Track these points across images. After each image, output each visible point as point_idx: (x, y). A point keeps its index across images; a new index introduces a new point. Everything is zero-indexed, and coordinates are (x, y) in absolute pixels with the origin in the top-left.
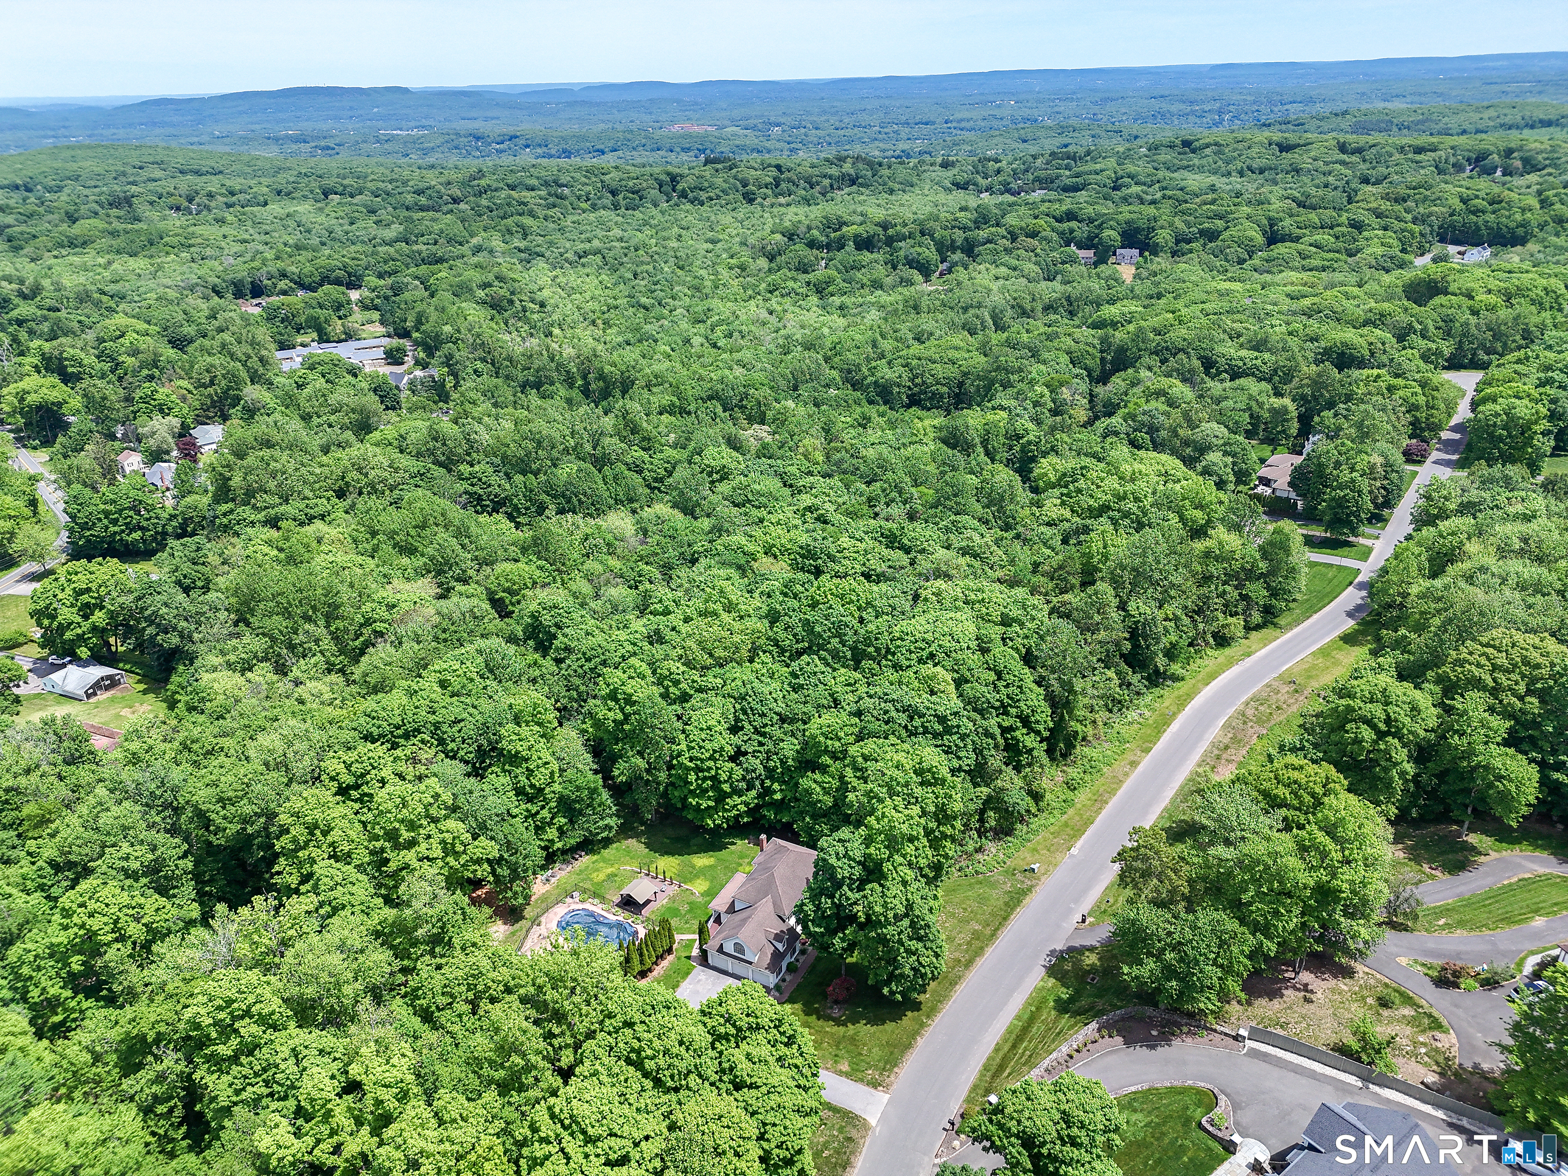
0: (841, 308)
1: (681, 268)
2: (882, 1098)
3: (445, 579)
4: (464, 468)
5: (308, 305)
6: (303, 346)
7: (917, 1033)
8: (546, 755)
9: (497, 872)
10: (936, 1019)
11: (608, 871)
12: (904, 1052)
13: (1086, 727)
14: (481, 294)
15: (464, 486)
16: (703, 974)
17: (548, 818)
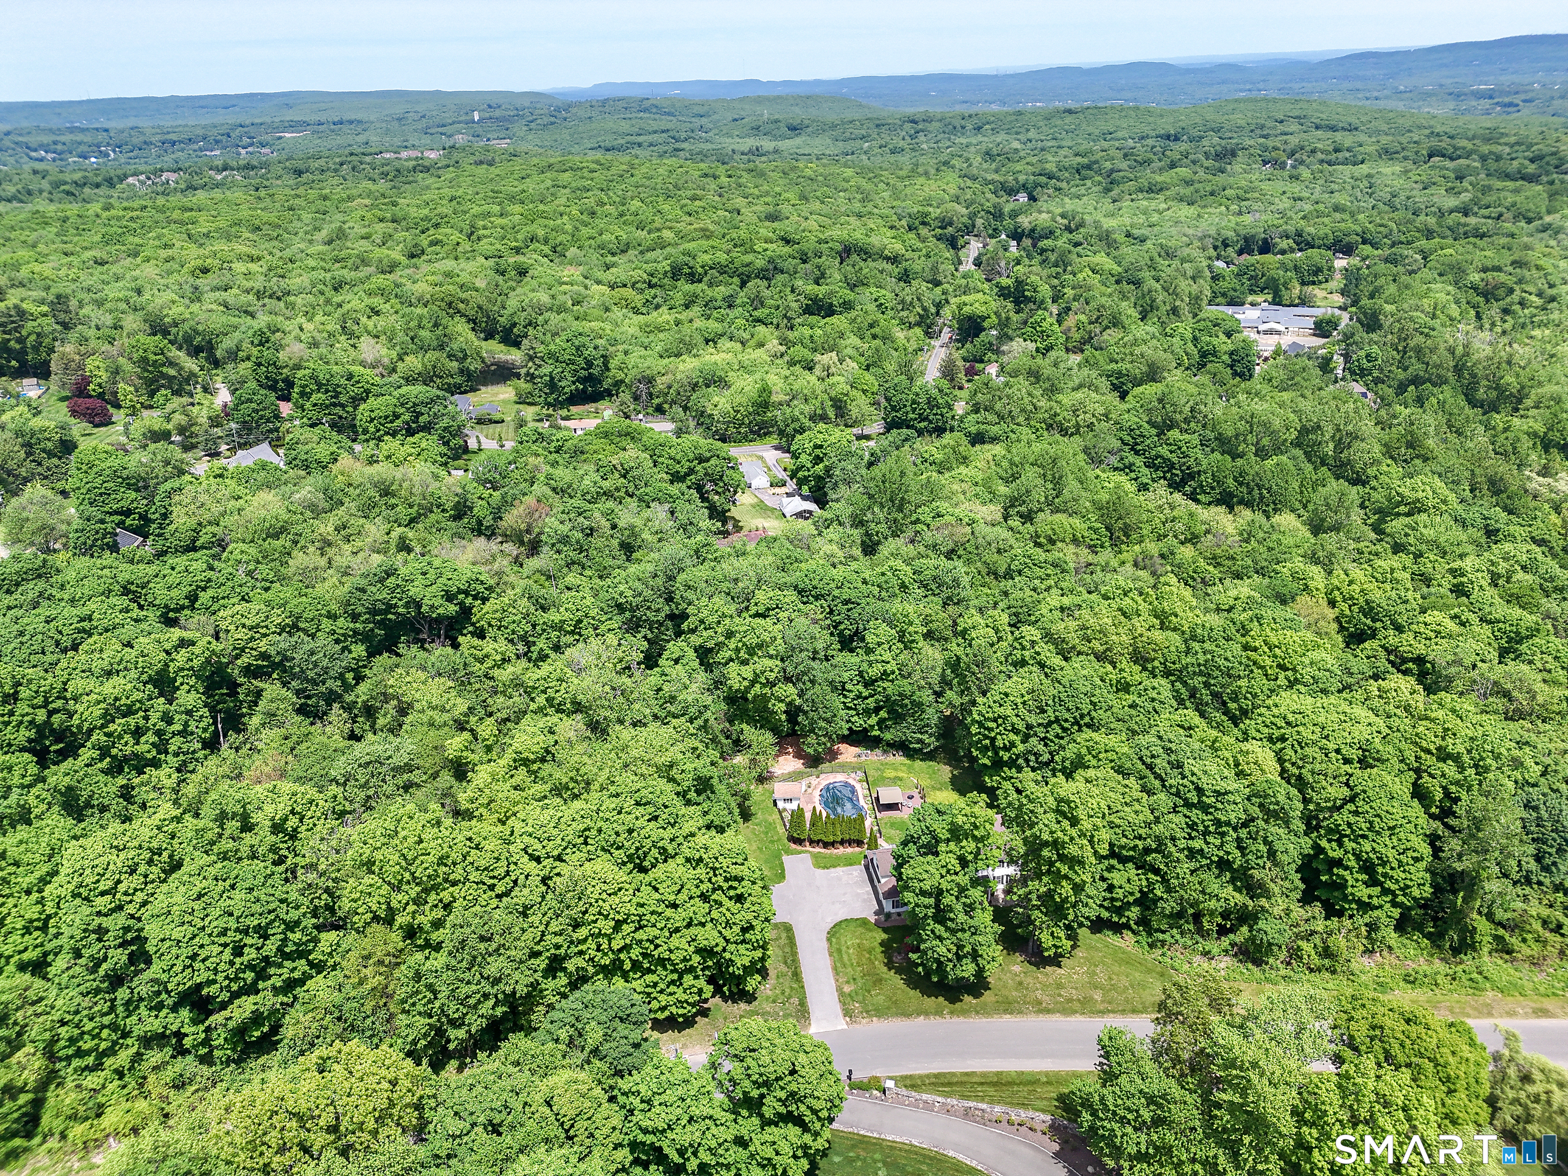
2: (842, 1024)
3: (1012, 512)
4: (1174, 434)
5: (1283, 266)
6: (1253, 304)
7: (927, 1014)
8: (887, 656)
9: (800, 719)
10: (955, 1019)
11: (901, 774)
12: (897, 1015)
13: (1524, 940)
14: (1475, 277)
15: (1164, 451)
16: (858, 872)
17: (872, 706)
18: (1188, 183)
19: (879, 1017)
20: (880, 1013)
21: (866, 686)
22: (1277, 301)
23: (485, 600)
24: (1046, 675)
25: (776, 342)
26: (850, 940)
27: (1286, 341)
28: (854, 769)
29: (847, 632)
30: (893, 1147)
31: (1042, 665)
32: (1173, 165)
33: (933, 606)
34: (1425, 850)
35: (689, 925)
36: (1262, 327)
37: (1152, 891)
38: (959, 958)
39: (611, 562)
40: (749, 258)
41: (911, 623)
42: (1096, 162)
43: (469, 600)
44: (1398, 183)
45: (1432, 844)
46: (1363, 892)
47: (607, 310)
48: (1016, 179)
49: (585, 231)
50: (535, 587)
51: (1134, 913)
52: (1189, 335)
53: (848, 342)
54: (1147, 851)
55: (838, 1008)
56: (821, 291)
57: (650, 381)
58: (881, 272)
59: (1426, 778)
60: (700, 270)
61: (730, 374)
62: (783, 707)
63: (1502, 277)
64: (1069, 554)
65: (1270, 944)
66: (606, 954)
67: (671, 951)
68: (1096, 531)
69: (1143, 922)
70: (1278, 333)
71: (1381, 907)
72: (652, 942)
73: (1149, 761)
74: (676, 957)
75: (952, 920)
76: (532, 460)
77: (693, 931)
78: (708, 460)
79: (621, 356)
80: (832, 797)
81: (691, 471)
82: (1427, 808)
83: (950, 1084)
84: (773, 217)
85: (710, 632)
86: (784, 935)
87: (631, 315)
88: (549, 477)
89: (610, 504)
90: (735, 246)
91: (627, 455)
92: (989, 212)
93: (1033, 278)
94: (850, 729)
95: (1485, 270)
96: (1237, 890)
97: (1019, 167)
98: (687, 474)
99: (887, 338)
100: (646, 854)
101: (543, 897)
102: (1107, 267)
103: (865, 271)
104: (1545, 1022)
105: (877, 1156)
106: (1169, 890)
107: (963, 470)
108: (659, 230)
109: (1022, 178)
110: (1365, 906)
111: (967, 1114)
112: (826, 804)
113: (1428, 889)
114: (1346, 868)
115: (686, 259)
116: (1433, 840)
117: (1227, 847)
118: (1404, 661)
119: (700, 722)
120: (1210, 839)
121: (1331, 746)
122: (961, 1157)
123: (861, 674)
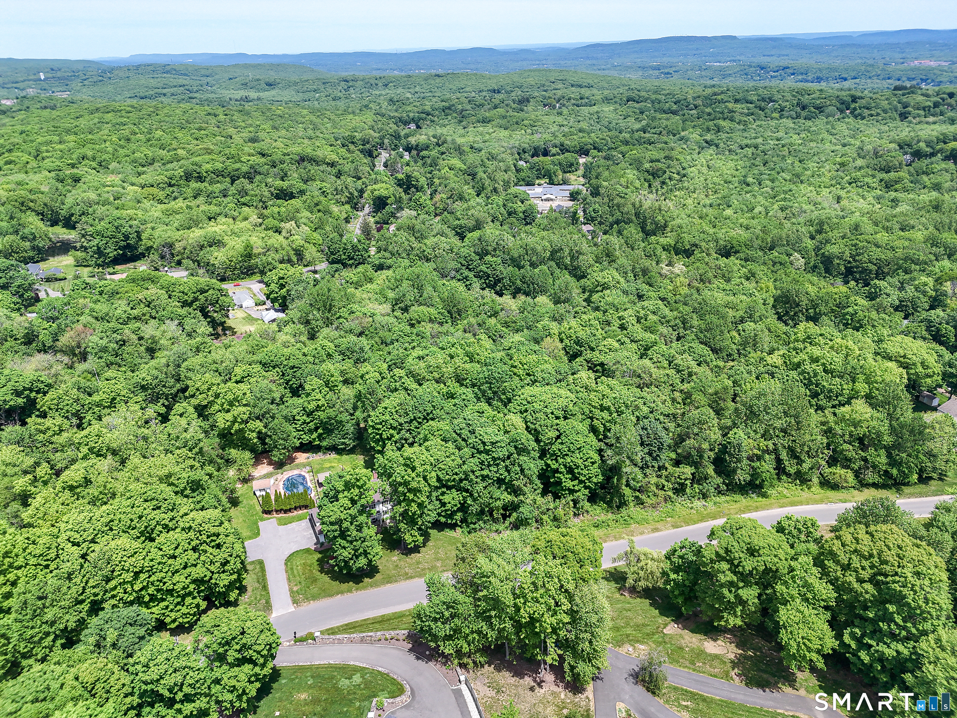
0: (892, 201)
1: (800, 161)
2: (292, 608)
3: (396, 307)
4: (488, 258)
5: (553, 163)
6: (539, 185)
7: (342, 593)
8: (319, 396)
9: (267, 441)
10: (359, 592)
11: (333, 464)
12: (325, 597)
13: (649, 496)
14: (647, 166)
15: (483, 268)
16: (305, 523)
17: (313, 427)
18: (504, 117)
19: (314, 600)
20: (314, 598)
21: (308, 416)
22: (551, 183)
23: (45, 393)
24: (409, 394)
25: (255, 217)
26: (298, 562)
27: (554, 204)
28: (304, 466)
29: (295, 386)
30: (318, 667)
31: (406, 389)
32: (496, 107)
33: (348, 365)
34: (596, 457)
35: (185, 567)
36: (544, 197)
37: (465, 502)
38: (357, 557)
39: (139, 360)
40: (237, 166)
41: (332, 376)
42: (453, 105)
43: (33, 394)
44: (612, 116)
45: (600, 455)
46: (569, 484)
47: (139, 202)
48: (408, 116)
49: (122, 152)
50: (83, 381)
51: (459, 516)
52: (501, 203)
53: (302, 215)
54: (461, 480)
55: (290, 601)
56: (285, 184)
57: (171, 246)
58: (323, 172)
59: (595, 421)
60: (205, 174)
61: (226, 238)
62: (255, 435)
63: (660, 165)
64: (427, 328)
65: (526, 519)
66: (131, 594)
67: (174, 584)
68: (442, 314)
69: (464, 521)
70: (552, 200)
71: (580, 490)
72: (161, 581)
73: (458, 432)
74: (178, 587)
75: (349, 536)
76: (81, 301)
77: (188, 570)
78: (207, 291)
79: (149, 231)
80: (291, 484)
81: (196, 299)
82: (597, 436)
83: (354, 627)
84: (254, 140)
85: (204, 396)
86: (258, 567)
87: (156, 204)
88: (92, 310)
89: (138, 324)
90: (228, 158)
91: (149, 292)
92: (391, 135)
93: (416, 173)
94: (301, 443)
95: (652, 161)
96: (509, 494)
97: (409, 109)
98: (193, 302)
99: (327, 212)
100: (152, 530)
101: (82, 566)
102: (458, 166)
103: (312, 172)
104: (657, 534)
105: (309, 674)
106: (475, 500)
107: (369, 286)
108: (175, 150)
109: (411, 115)
110: (572, 491)
111: (362, 640)
112: (287, 488)
113: (601, 478)
114: (561, 473)
115: (194, 167)
116: (600, 452)
117: (501, 472)
118: (595, 366)
119: (197, 450)
120: (491, 468)
121: (549, 411)
122: (357, 664)
123: (304, 409)
